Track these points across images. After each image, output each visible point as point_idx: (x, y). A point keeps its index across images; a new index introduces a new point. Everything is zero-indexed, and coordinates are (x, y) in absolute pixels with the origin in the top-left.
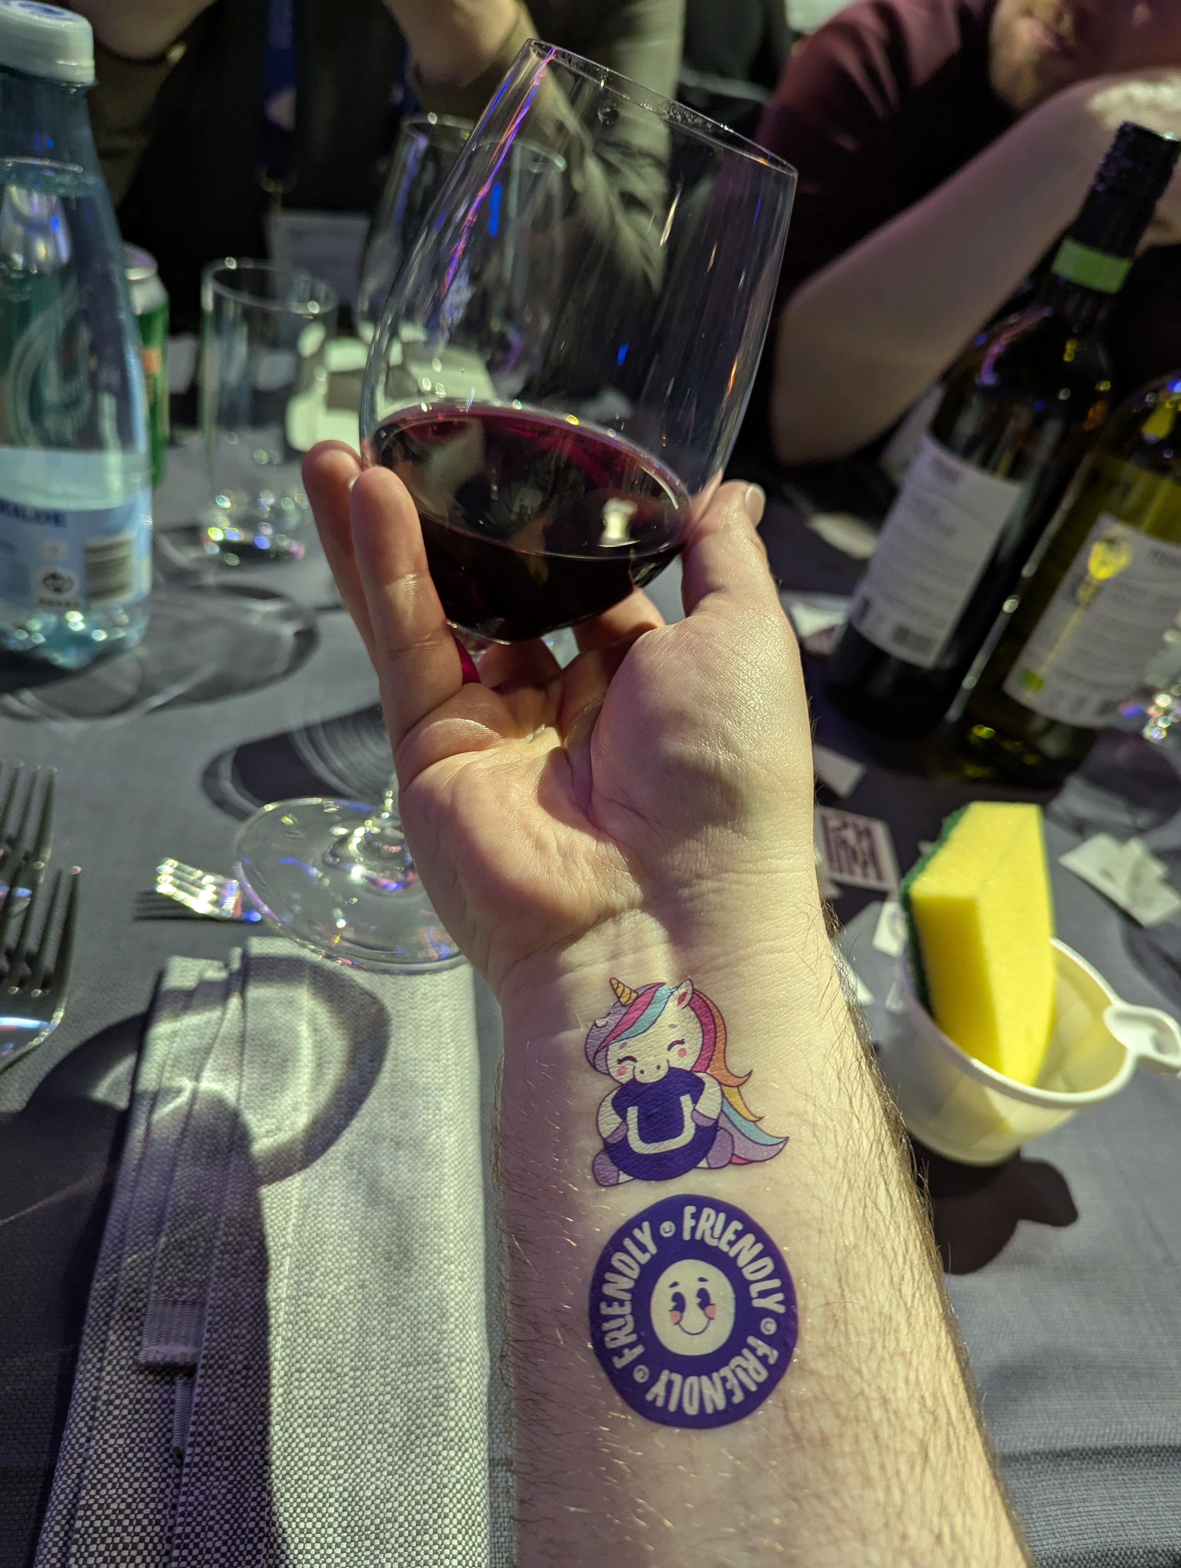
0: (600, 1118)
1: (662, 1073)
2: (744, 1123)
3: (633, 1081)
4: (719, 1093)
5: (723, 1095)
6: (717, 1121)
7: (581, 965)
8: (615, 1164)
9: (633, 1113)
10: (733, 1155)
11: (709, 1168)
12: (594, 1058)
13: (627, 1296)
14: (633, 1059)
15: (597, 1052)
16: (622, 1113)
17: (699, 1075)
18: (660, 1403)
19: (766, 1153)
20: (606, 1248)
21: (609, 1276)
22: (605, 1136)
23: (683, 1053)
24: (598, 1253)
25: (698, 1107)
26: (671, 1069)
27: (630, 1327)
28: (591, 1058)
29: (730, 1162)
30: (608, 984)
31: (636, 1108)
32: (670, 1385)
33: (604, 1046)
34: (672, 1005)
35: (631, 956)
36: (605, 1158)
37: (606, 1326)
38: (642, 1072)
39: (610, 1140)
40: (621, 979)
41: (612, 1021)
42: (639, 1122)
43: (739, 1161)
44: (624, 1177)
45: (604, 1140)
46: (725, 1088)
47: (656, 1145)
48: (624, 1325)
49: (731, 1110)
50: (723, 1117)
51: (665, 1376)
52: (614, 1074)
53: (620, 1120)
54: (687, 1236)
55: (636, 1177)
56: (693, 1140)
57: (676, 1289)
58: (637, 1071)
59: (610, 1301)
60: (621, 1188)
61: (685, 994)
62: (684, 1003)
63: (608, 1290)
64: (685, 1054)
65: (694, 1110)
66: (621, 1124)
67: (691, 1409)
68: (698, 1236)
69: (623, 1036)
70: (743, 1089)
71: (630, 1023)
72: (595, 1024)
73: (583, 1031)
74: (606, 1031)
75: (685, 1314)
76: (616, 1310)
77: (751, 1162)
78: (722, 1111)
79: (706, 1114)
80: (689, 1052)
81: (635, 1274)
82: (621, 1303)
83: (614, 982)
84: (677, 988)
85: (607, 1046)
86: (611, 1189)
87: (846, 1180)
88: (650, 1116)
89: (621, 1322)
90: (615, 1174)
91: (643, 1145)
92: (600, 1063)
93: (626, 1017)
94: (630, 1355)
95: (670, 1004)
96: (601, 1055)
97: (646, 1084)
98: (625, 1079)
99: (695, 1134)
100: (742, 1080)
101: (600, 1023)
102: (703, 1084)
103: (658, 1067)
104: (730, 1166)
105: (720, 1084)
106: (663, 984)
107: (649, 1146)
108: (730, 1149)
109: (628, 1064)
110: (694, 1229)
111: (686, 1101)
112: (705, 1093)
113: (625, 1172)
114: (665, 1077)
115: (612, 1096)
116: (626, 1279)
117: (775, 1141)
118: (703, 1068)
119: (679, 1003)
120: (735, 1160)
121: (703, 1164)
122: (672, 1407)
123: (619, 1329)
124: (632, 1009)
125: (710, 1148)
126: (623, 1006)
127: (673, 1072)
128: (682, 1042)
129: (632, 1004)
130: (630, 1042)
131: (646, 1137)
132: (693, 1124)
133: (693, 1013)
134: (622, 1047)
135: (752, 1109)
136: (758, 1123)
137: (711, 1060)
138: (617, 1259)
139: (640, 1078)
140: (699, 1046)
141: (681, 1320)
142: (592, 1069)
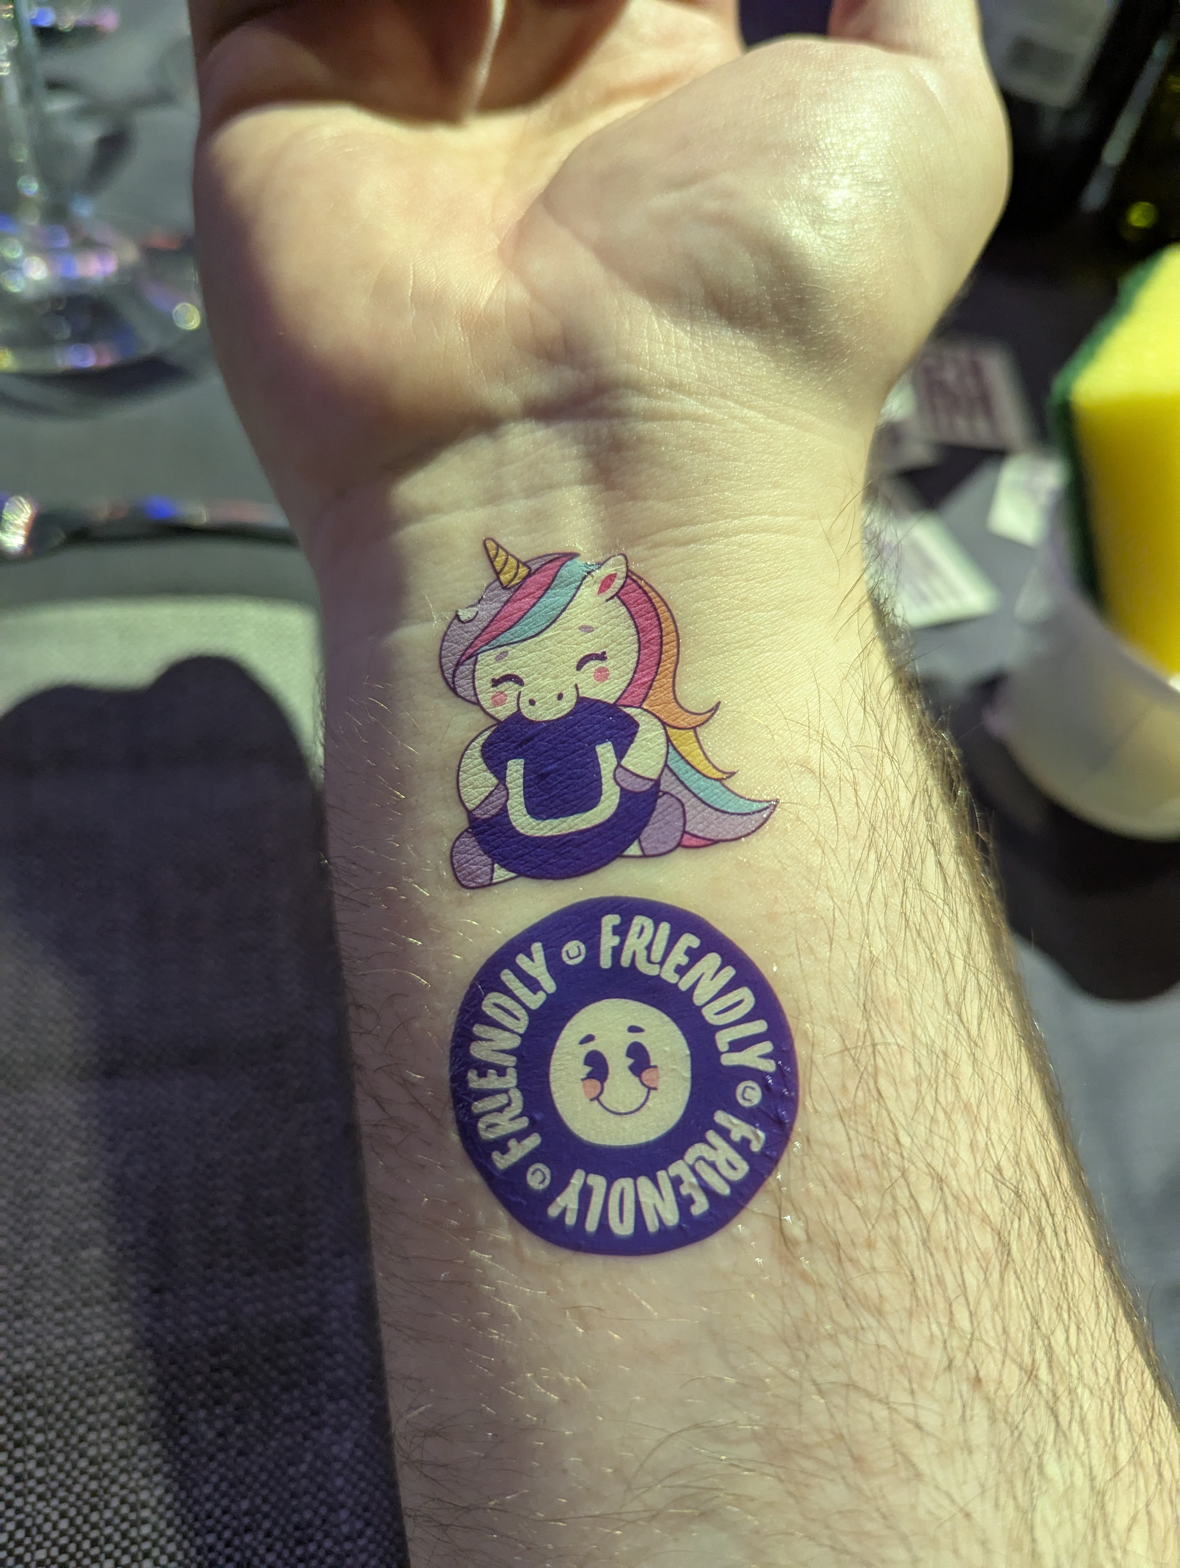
0: (463, 776)
1: (567, 706)
2: (703, 782)
3: (517, 717)
4: (663, 739)
5: (669, 740)
6: (657, 783)
7: (435, 510)
8: (486, 853)
9: (515, 769)
10: (684, 832)
11: (644, 856)
12: (454, 676)
13: (510, 1061)
14: (519, 681)
15: (459, 664)
16: (499, 770)
17: (628, 711)
18: (571, 1219)
19: (740, 825)
20: (473, 986)
21: (478, 1029)
22: (470, 806)
23: (602, 675)
24: (460, 992)
25: (623, 762)
26: (581, 700)
27: (518, 1105)
28: (448, 676)
29: (679, 845)
30: (479, 548)
31: (521, 761)
32: (586, 1194)
33: (470, 655)
34: (588, 593)
35: (522, 502)
36: (470, 842)
37: (479, 1106)
38: (532, 702)
39: (478, 813)
40: (503, 541)
41: (487, 610)
42: (526, 786)
43: (694, 841)
44: (501, 873)
45: (469, 813)
46: (671, 731)
47: (555, 822)
48: (509, 1104)
49: (682, 763)
50: (667, 778)
51: (578, 1179)
52: (485, 704)
53: (495, 781)
54: (606, 962)
55: (520, 874)
56: (615, 814)
57: (590, 1046)
58: (524, 700)
59: (483, 1068)
60: (495, 890)
61: (611, 578)
62: (610, 592)
63: (478, 1051)
64: (606, 677)
65: (619, 765)
66: (496, 787)
67: (623, 1228)
68: (625, 961)
69: (502, 639)
70: (702, 732)
71: (515, 617)
72: (457, 617)
73: (437, 626)
74: (475, 629)
75: (607, 1084)
76: (492, 1081)
77: (714, 842)
78: (666, 765)
79: (639, 772)
80: (613, 673)
81: (522, 1025)
82: (501, 1071)
83: (491, 545)
84: (600, 565)
85: (475, 655)
86: (480, 892)
87: (873, 856)
88: (543, 776)
89: (502, 1099)
90: (487, 869)
91: (533, 822)
92: (463, 685)
93: (509, 608)
94: (517, 1151)
95: (585, 591)
96: (465, 669)
97: (539, 723)
98: (503, 712)
99: (620, 805)
100: (700, 719)
101: (465, 615)
102: (637, 725)
103: (560, 697)
104: (679, 850)
105: (664, 724)
106: (572, 556)
107: (542, 824)
108: (680, 824)
109: (509, 688)
110: (617, 952)
111: (605, 752)
112: (638, 739)
113: (503, 866)
114: (572, 713)
115: (481, 740)
116: (507, 1034)
117: (756, 806)
118: (638, 699)
119: (601, 591)
120: (687, 840)
121: (634, 849)
122: (592, 1224)
123: (500, 1110)
124: (519, 594)
125: (645, 825)
126: (505, 588)
127: (584, 705)
128: (602, 657)
129: (520, 586)
130: (512, 650)
131: (536, 810)
132: (617, 789)
133: (623, 610)
134: (498, 659)
135: (716, 761)
136: (729, 783)
137: (650, 688)
138: (491, 1003)
139: (528, 712)
140: (632, 665)
141: (601, 1092)
142: (451, 694)
